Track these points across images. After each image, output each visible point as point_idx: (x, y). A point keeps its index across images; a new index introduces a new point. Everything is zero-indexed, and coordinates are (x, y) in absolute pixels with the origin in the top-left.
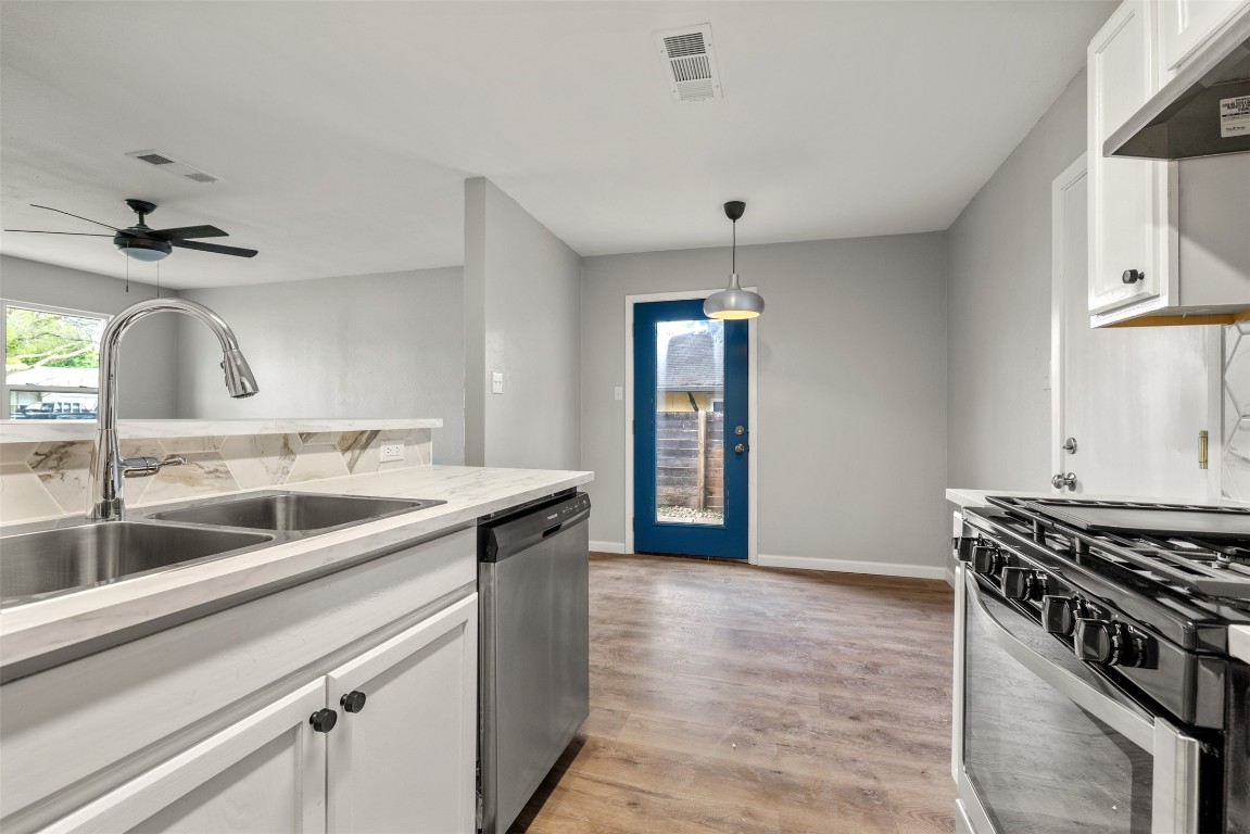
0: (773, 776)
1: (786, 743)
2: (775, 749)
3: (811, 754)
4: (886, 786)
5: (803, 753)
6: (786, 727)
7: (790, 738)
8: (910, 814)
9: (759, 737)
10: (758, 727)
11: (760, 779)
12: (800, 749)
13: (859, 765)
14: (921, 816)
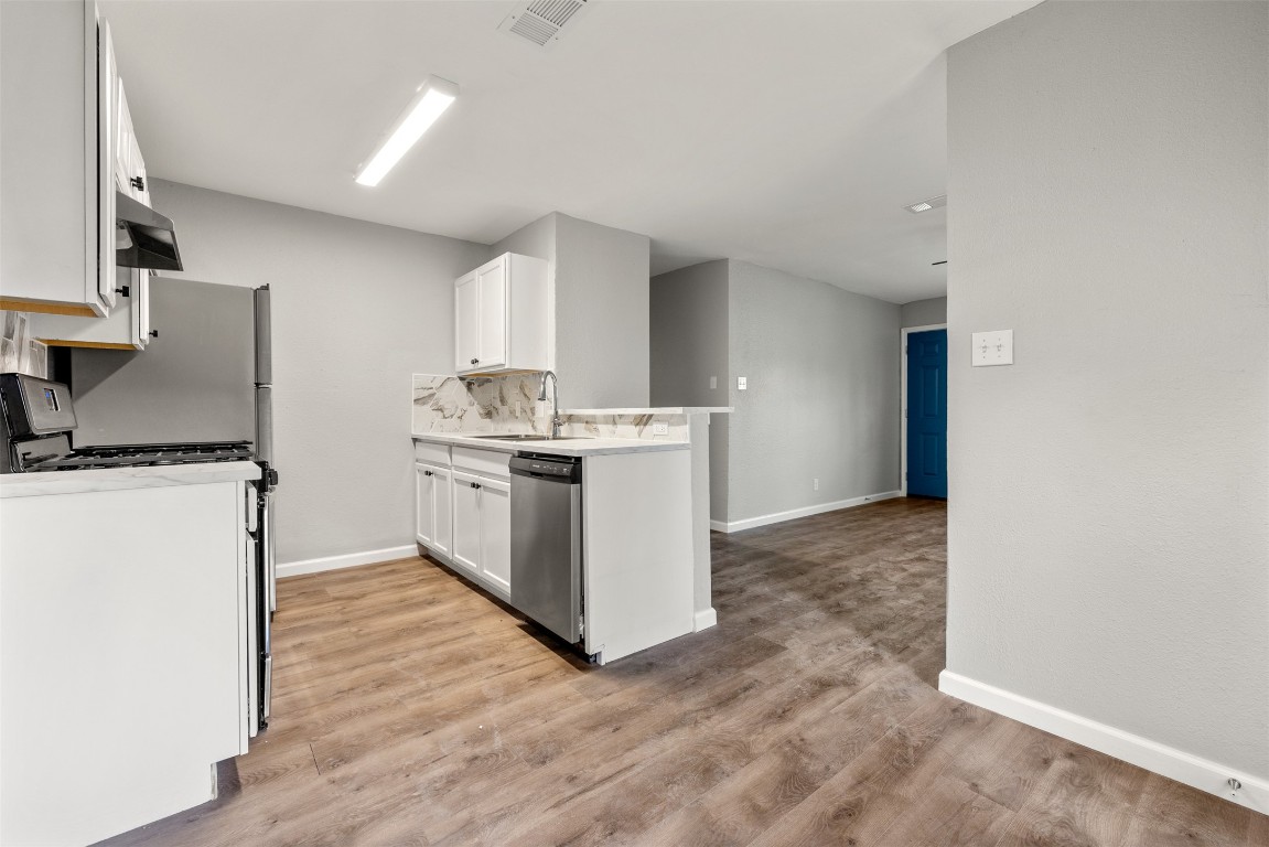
0: (429, 728)
1: (439, 763)
2: (444, 751)
3: (408, 767)
4: (322, 780)
5: (416, 763)
6: (451, 781)
7: (438, 771)
8: (298, 766)
9: (468, 752)
10: (478, 762)
11: (438, 720)
12: (422, 765)
13: (354, 786)
14: (287, 770)
